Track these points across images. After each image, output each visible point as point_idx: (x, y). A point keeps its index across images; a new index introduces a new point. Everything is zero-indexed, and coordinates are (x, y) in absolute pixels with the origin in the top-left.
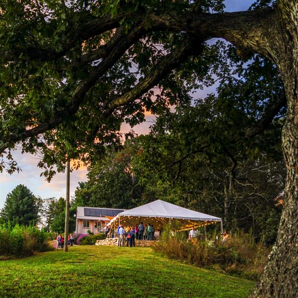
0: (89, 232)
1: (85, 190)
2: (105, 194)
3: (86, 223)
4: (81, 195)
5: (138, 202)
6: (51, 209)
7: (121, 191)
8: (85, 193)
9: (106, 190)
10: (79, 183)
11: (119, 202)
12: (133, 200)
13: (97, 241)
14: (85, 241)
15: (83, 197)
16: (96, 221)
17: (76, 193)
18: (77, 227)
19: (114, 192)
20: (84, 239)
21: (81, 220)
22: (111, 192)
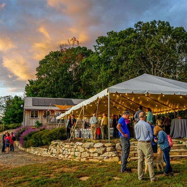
0: (37, 122)
1: (34, 86)
2: (51, 89)
3: (34, 114)
4: (31, 90)
5: (78, 94)
6: (8, 104)
7: (65, 86)
8: (34, 88)
9: (52, 86)
10: (29, 80)
11: (63, 95)
12: (74, 93)
13: (53, 142)
14: (32, 140)
15: (32, 92)
16: (45, 110)
17: (26, 89)
18: (24, 118)
19: (59, 87)
20: (30, 135)
21: (28, 110)
22: (57, 87)
